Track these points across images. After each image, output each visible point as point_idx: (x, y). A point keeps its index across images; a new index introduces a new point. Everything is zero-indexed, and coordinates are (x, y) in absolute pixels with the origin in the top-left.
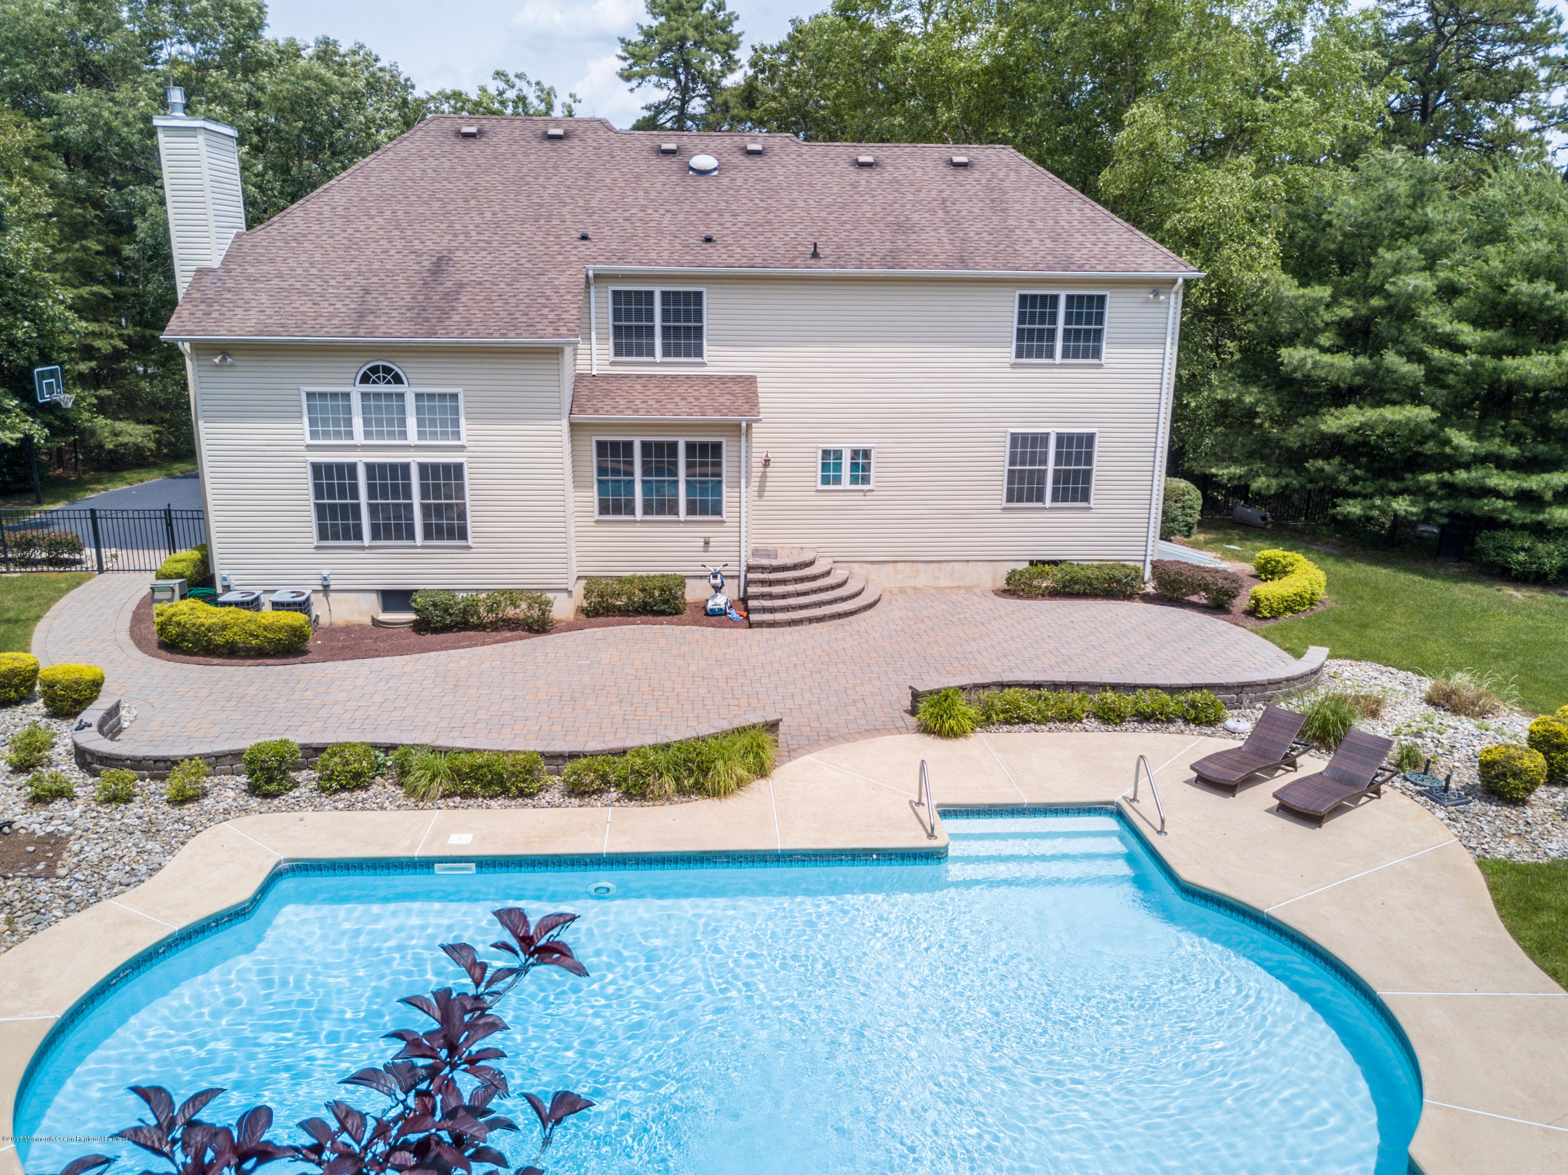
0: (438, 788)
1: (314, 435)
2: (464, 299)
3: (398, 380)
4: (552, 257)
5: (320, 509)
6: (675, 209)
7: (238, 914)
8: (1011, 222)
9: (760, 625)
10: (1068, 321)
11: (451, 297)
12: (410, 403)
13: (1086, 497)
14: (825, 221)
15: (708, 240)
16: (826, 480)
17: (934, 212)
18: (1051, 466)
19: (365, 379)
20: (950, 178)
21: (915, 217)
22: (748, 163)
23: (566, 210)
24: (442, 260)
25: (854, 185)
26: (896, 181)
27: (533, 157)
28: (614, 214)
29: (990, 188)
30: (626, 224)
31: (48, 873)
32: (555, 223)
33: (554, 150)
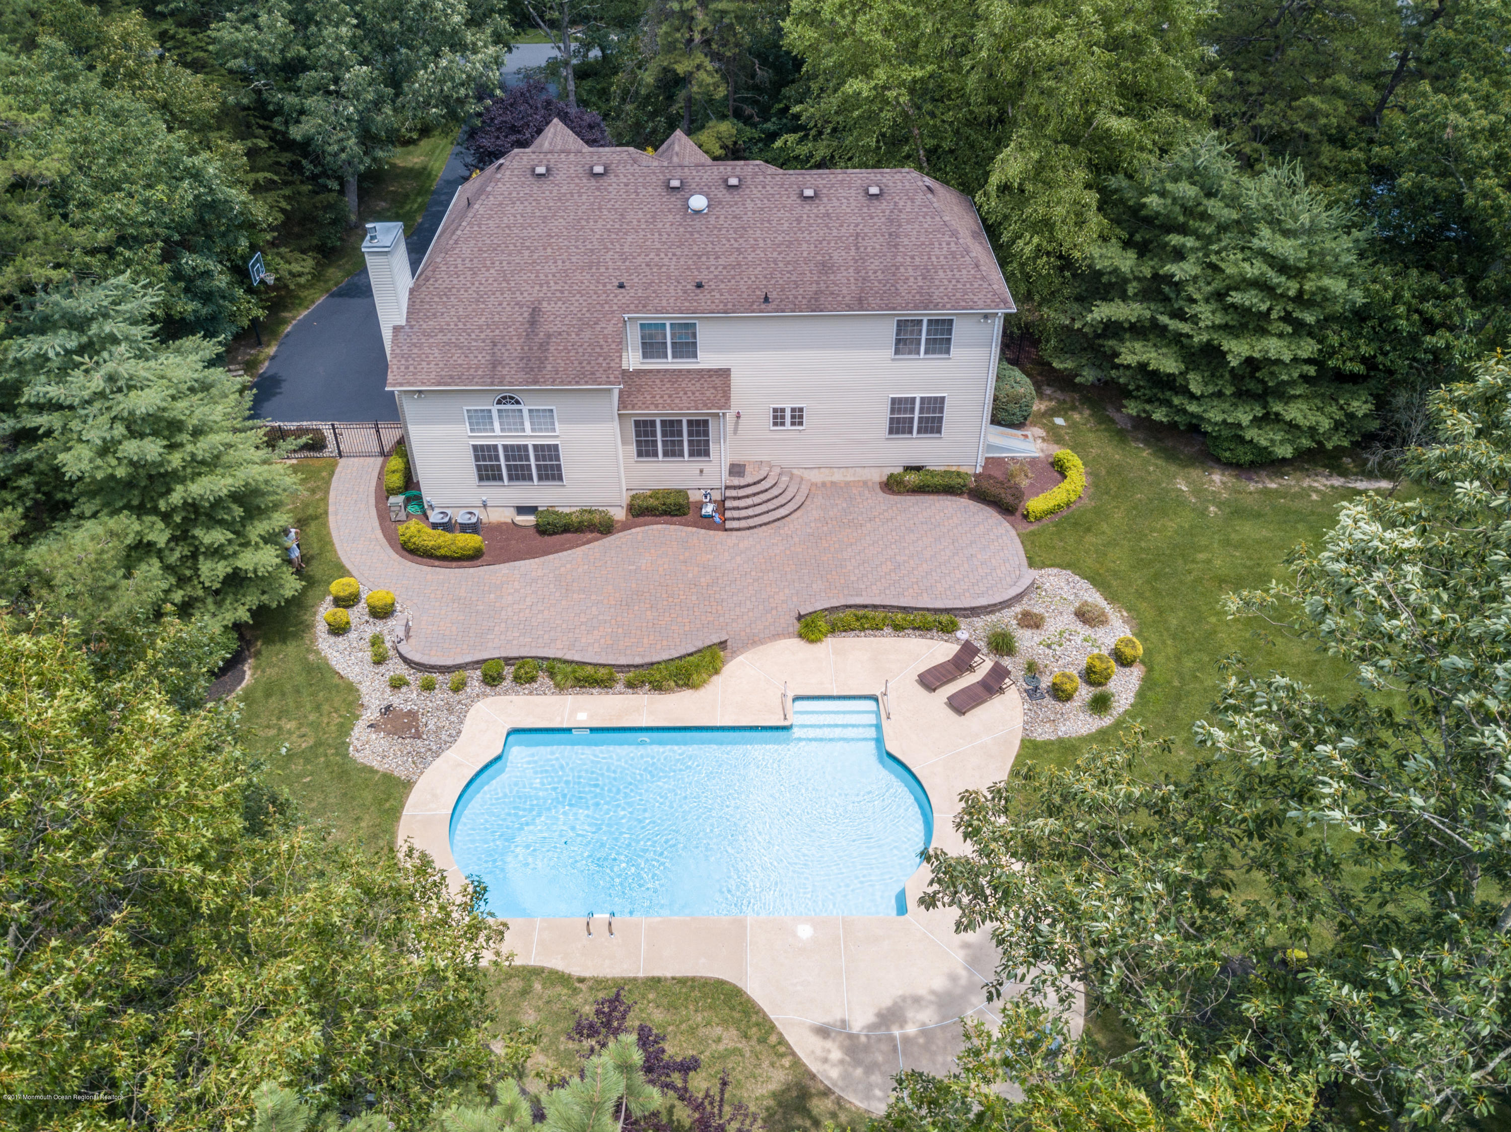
0: (569, 684)
1: (472, 430)
2: (552, 349)
3: (518, 402)
4: (602, 306)
5: (479, 468)
6: (678, 251)
7: (498, 758)
8: (899, 259)
9: (731, 530)
10: (928, 333)
11: (543, 347)
12: (526, 414)
13: (939, 431)
14: (775, 262)
15: (699, 286)
16: (775, 424)
17: (848, 248)
18: (916, 415)
19: (499, 402)
20: (865, 210)
21: (835, 255)
22: (728, 197)
23: (609, 256)
24: (535, 311)
25: (799, 221)
26: (827, 215)
27: (584, 197)
28: (639, 259)
29: (891, 221)
30: (647, 270)
31: (418, 736)
32: (602, 270)
33: (598, 189)
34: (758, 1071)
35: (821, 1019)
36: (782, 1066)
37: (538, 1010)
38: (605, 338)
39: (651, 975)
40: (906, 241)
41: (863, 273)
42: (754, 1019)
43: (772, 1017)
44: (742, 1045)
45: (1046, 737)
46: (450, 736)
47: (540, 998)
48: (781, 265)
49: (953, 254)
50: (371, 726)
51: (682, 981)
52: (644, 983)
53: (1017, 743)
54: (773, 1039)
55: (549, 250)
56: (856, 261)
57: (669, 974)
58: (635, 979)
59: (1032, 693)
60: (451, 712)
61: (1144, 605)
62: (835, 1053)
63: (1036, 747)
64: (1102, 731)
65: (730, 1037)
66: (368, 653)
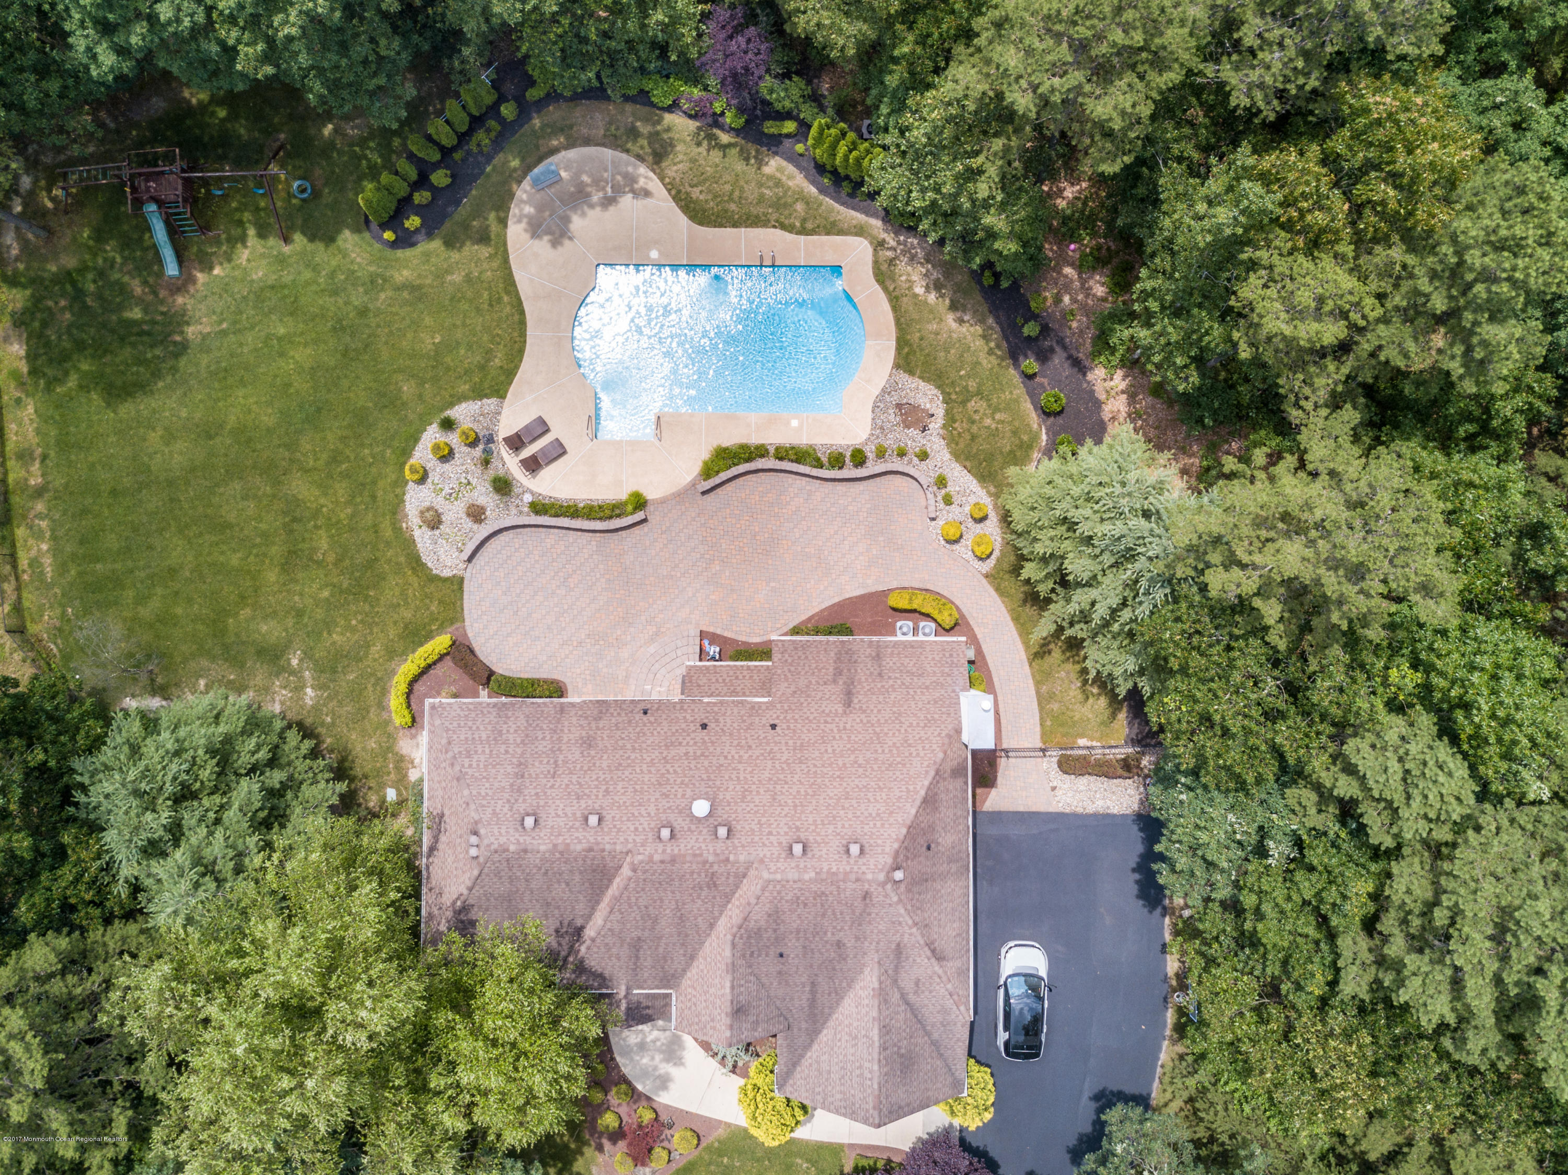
2: (831, 669)
6: (722, 759)
8: (519, 751)
11: (838, 672)
15: (704, 726)
17: (565, 762)
20: (542, 803)
21: (577, 755)
22: (672, 817)
23: (785, 756)
24: (848, 704)
25: (607, 791)
26: (578, 798)
27: (811, 820)
28: (757, 752)
29: (519, 791)
30: (751, 742)
31: (899, 406)
32: (791, 742)
33: (798, 829)
34: (682, 176)
35: (648, 200)
36: (669, 178)
37: (795, 211)
38: (786, 679)
39: (738, 229)
40: (509, 769)
41: (555, 737)
42: (683, 203)
43: (673, 204)
44: (689, 189)
45: (489, 401)
46: (878, 407)
47: (795, 218)
48: (629, 746)
49: (469, 756)
50: (933, 415)
51: (721, 225)
52: (741, 224)
53: (509, 395)
54: (673, 192)
55: (840, 763)
56: (559, 749)
57: (728, 229)
58: (746, 227)
59: (490, 440)
60: (882, 428)
61: (388, 533)
62: (642, 182)
63: (498, 391)
64: (451, 405)
65: (695, 193)
66: (951, 488)
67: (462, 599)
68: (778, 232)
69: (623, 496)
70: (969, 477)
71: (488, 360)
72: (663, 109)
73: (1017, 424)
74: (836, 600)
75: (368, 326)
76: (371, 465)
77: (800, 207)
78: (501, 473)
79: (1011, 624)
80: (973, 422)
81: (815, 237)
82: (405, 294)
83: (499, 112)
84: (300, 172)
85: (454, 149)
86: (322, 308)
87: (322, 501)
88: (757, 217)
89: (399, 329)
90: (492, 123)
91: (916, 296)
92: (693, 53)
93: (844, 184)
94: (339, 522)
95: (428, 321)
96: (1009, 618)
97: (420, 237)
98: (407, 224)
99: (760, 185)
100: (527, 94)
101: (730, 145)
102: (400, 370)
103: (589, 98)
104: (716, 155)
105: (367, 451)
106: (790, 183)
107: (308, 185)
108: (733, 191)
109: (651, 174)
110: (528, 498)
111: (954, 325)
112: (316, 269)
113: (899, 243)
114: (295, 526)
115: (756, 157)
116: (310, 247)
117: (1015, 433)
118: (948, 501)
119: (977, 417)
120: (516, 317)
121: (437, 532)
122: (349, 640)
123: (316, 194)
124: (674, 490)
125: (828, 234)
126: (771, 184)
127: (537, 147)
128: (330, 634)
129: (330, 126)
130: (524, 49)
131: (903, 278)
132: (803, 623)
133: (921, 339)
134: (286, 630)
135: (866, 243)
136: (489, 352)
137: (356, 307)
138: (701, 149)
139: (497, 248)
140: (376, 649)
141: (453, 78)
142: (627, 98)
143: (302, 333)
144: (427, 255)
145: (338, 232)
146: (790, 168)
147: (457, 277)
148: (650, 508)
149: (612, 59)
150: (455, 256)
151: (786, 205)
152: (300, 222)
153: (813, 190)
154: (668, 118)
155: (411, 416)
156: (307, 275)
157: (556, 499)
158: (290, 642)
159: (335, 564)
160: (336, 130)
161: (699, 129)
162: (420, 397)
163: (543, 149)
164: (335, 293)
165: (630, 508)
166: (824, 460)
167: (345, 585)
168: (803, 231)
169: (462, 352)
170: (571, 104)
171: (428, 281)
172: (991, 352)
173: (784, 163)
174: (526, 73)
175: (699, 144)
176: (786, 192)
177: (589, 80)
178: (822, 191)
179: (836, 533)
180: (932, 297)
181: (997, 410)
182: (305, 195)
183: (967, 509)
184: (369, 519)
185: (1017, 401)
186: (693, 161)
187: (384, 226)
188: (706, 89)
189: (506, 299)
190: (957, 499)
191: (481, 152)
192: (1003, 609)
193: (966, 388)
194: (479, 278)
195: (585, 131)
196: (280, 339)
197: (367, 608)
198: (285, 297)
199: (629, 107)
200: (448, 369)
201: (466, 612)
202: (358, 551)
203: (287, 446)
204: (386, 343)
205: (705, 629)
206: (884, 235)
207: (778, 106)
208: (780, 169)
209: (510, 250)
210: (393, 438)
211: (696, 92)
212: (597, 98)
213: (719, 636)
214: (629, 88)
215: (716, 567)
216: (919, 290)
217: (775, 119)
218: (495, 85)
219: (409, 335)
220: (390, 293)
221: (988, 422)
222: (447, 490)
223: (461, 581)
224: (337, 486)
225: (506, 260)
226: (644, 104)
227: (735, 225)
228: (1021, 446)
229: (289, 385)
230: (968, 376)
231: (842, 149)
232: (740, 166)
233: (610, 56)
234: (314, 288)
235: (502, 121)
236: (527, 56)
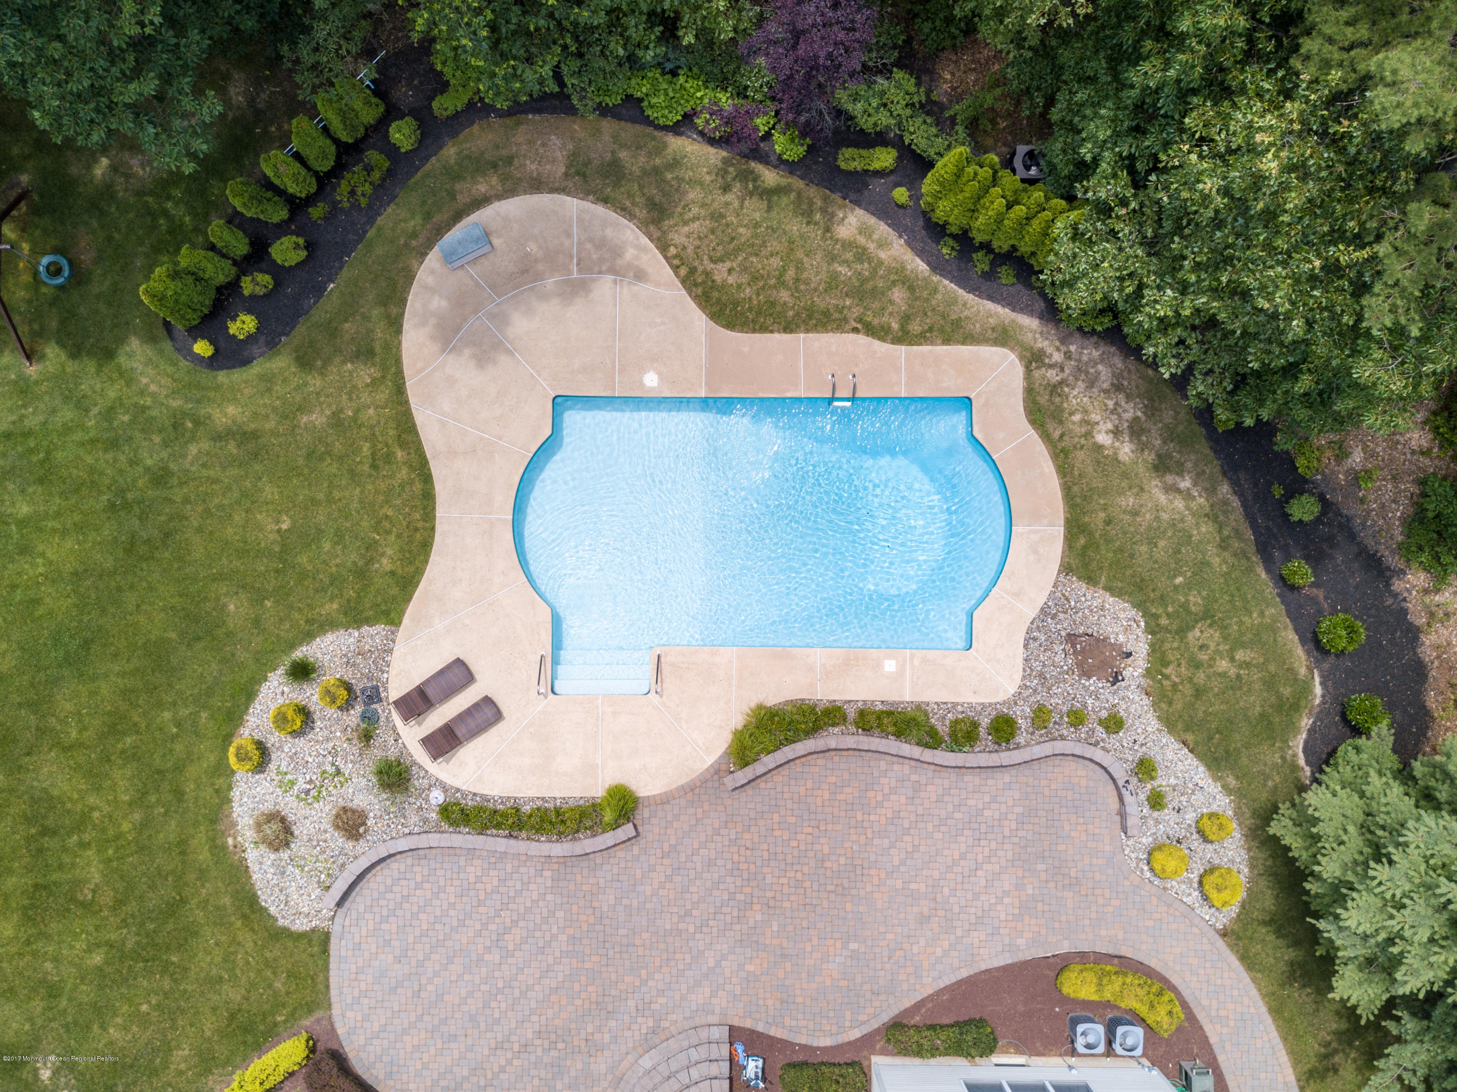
31: (1071, 638)
34: (697, 243)
35: (640, 288)
36: (676, 247)
37: (891, 302)
39: (793, 335)
42: (700, 291)
43: (684, 292)
44: (710, 266)
45: (372, 630)
46: (1035, 639)
47: (891, 314)
50: (1129, 655)
51: (764, 329)
52: (798, 326)
53: (406, 621)
54: (683, 271)
57: (776, 336)
58: (807, 331)
59: (374, 696)
60: (1041, 675)
61: (204, 856)
62: (630, 254)
63: (386, 613)
64: (309, 636)
65: (720, 273)
66: (1163, 781)
67: (326, 969)
68: (863, 339)
69: (598, 791)
70: (1192, 761)
71: (371, 560)
72: (665, 128)
73: (1272, 668)
74: (964, 973)
75: (169, 500)
76: (174, 738)
77: (898, 295)
78: (392, 753)
79: (1268, 1019)
80: (1198, 666)
81: (925, 349)
82: (232, 447)
83: (386, 136)
84: (53, 242)
85: (310, 200)
86: (92, 470)
87: (92, 800)
88: (826, 314)
89: (220, 507)
90: (373, 156)
91: (1099, 448)
92: (725, 31)
93: (978, 256)
94: (118, 836)
95: (269, 491)
96: (1264, 1010)
97: (256, 350)
98: (233, 328)
99: (832, 258)
100: (435, 105)
101: (778, 190)
102: (220, 577)
103: (539, 111)
104: (755, 209)
105: (167, 715)
106: (883, 255)
107: (64, 263)
108: (784, 270)
109: (645, 240)
110: (437, 797)
111: (1163, 498)
112: (82, 405)
113: (1068, 356)
114: (46, 841)
115: (824, 211)
116: (71, 366)
117: (1270, 683)
118: (1156, 801)
119: (1203, 657)
120: (418, 487)
121: (285, 855)
122: (135, 1040)
123: (79, 277)
124: (684, 780)
125: (947, 341)
126: (849, 256)
127: (452, 195)
128: (103, 1027)
129: (105, 161)
130: (420, 24)
131: (1077, 418)
132: (908, 1012)
133: (1108, 522)
134: (31, 1020)
135: (1012, 357)
136: (371, 546)
137: (148, 469)
138: (729, 197)
139: (385, 369)
140: (182, 1055)
141: (298, 79)
142: (604, 111)
143: (58, 515)
144: (268, 380)
145: (121, 340)
146: (883, 229)
147: (317, 418)
148: (643, 813)
149: (581, 43)
150: (315, 382)
151: (875, 293)
152: (54, 324)
153: (921, 266)
154: (677, 144)
155: (242, 655)
156: (67, 414)
157: (486, 798)
158: (38, 1039)
159: (114, 909)
160: (114, 168)
161: (726, 162)
162: (257, 622)
163: (462, 199)
164: (113, 444)
165: (608, 816)
166: (943, 729)
167: (130, 944)
168: (903, 338)
169: (327, 546)
170: (508, 121)
171: (270, 425)
172: (1223, 545)
173: (872, 220)
174: (432, 69)
175: (726, 189)
176: (874, 272)
177: (541, 82)
178: (937, 267)
179: (963, 856)
180: (1126, 450)
181: (1238, 644)
182: (60, 280)
183: (1190, 817)
184: (171, 830)
185: (1273, 630)
186: (717, 217)
187: (195, 332)
188: (742, 93)
189: (400, 454)
190: (1172, 800)
191: (356, 206)
192: (1254, 992)
193: (1185, 606)
194: (355, 419)
195: (532, 167)
196: (22, 523)
197: (167, 984)
198: (31, 451)
199: (608, 125)
200: (303, 575)
201: (333, 992)
202: (152, 887)
203: (33, 706)
204: (200, 530)
205: (736, 1022)
206: (1042, 344)
207: (866, 123)
208: (864, 230)
209: (407, 372)
210: (210, 692)
211: (725, 100)
212: (554, 111)
213: (760, 1035)
214: (607, 92)
215: (756, 916)
216: (1103, 438)
217: (857, 146)
218: (380, 90)
219: (238, 517)
220: (205, 445)
221: (1223, 665)
222: (301, 785)
223: (326, 937)
224: (117, 774)
225: (400, 390)
226: (633, 120)
227: (788, 328)
228: (1279, 707)
229: (36, 602)
230: (1188, 586)
231: (996, 202)
232: (795, 226)
233: (576, 38)
234: (78, 436)
235: (391, 151)
236: (428, 41)
